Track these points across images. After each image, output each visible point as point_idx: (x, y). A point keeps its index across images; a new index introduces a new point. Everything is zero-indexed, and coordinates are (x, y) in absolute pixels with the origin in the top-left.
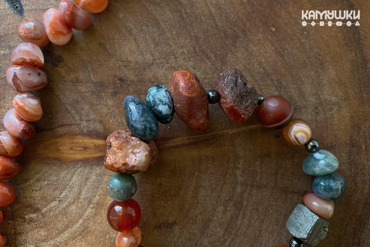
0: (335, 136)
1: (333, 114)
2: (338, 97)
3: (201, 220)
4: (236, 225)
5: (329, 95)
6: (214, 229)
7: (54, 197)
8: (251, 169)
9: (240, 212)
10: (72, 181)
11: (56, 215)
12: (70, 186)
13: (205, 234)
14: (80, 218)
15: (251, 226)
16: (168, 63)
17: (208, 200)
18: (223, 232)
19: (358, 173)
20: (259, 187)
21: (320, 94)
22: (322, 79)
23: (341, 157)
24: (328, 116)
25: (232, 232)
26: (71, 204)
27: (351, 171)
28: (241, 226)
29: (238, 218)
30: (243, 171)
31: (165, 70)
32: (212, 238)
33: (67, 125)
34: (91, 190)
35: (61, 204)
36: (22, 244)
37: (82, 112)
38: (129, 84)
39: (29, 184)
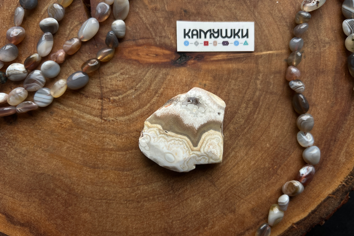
0: (326, 65)
1: (325, 50)
2: (330, 38)
3: (230, 112)
4: (253, 118)
5: (324, 37)
6: (238, 119)
7: (132, 87)
8: (267, 81)
9: (256, 109)
10: (145, 77)
11: (132, 99)
12: (144, 80)
13: (232, 122)
14: (149, 103)
15: (263, 120)
16: (218, 4)
17: (236, 99)
18: (243, 122)
19: (339, 92)
20: (271, 93)
21: (318, 35)
22: (320, 25)
23: (328, 80)
24: (322, 50)
25: (249, 123)
26: (143, 92)
27: (334, 90)
28: (256, 119)
29: (255, 113)
30: (262, 81)
31: (216, 7)
32: (236, 125)
33: (146, 38)
34: (158, 84)
35: (136, 92)
36: (106, 117)
37: (157, 30)
38: (191, 15)
39: (115, 76)
